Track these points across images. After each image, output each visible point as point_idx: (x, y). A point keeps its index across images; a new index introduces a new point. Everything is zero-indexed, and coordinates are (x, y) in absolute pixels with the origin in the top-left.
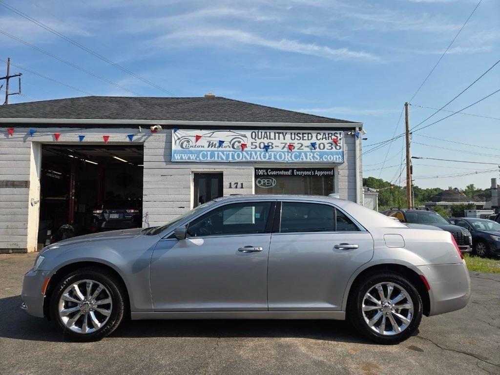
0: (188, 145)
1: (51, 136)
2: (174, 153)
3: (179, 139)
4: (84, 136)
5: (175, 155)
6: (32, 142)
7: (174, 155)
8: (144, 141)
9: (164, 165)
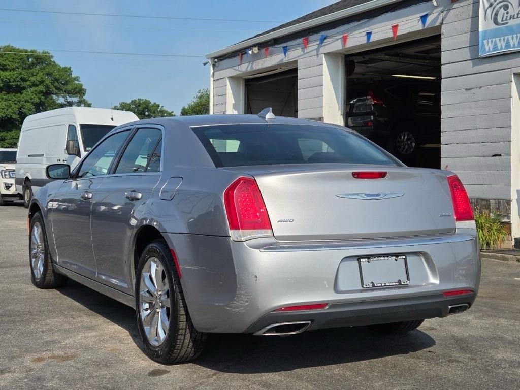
0: (506, 15)
1: (340, 40)
2: (484, 39)
3: (491, 5)
4: (371, 32)
5: (485, 42)
6: (325, 54)
7: (483, 43)
8: (442, 23)
9: (469, 66)
